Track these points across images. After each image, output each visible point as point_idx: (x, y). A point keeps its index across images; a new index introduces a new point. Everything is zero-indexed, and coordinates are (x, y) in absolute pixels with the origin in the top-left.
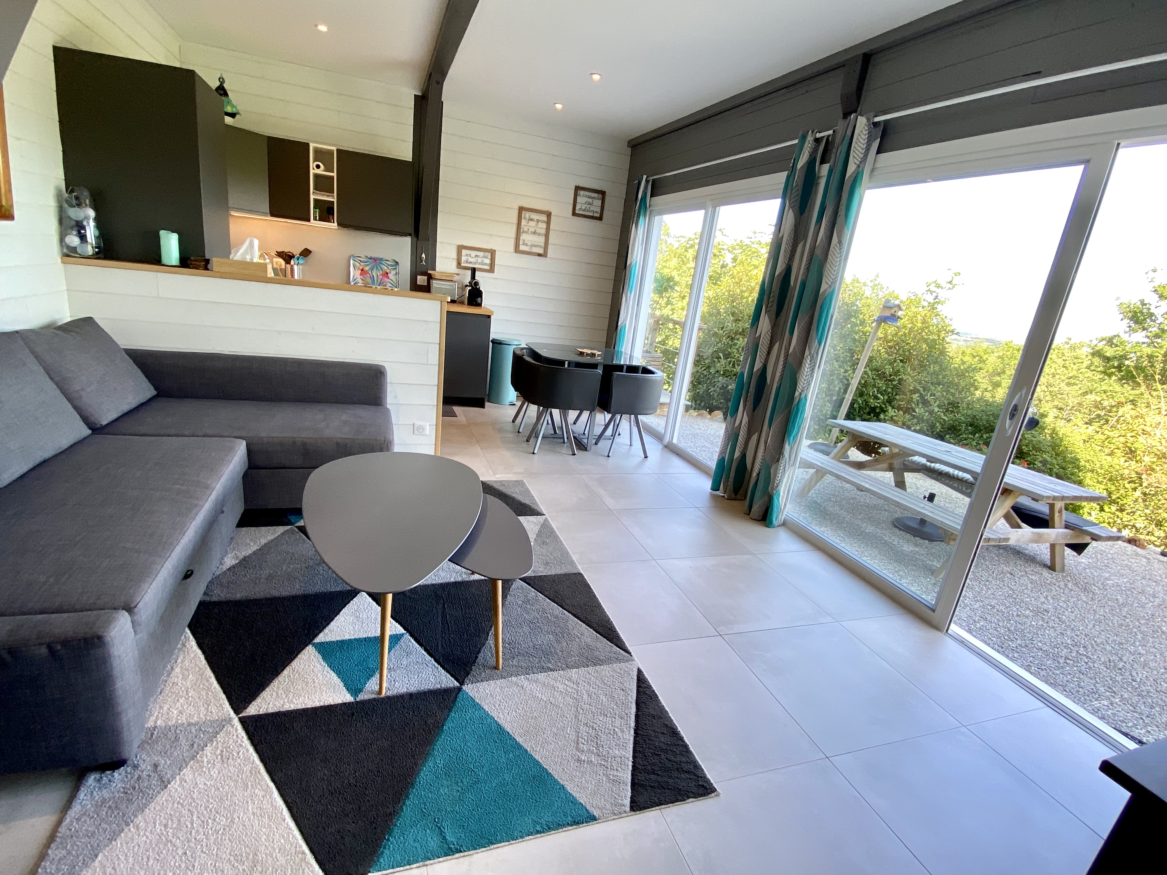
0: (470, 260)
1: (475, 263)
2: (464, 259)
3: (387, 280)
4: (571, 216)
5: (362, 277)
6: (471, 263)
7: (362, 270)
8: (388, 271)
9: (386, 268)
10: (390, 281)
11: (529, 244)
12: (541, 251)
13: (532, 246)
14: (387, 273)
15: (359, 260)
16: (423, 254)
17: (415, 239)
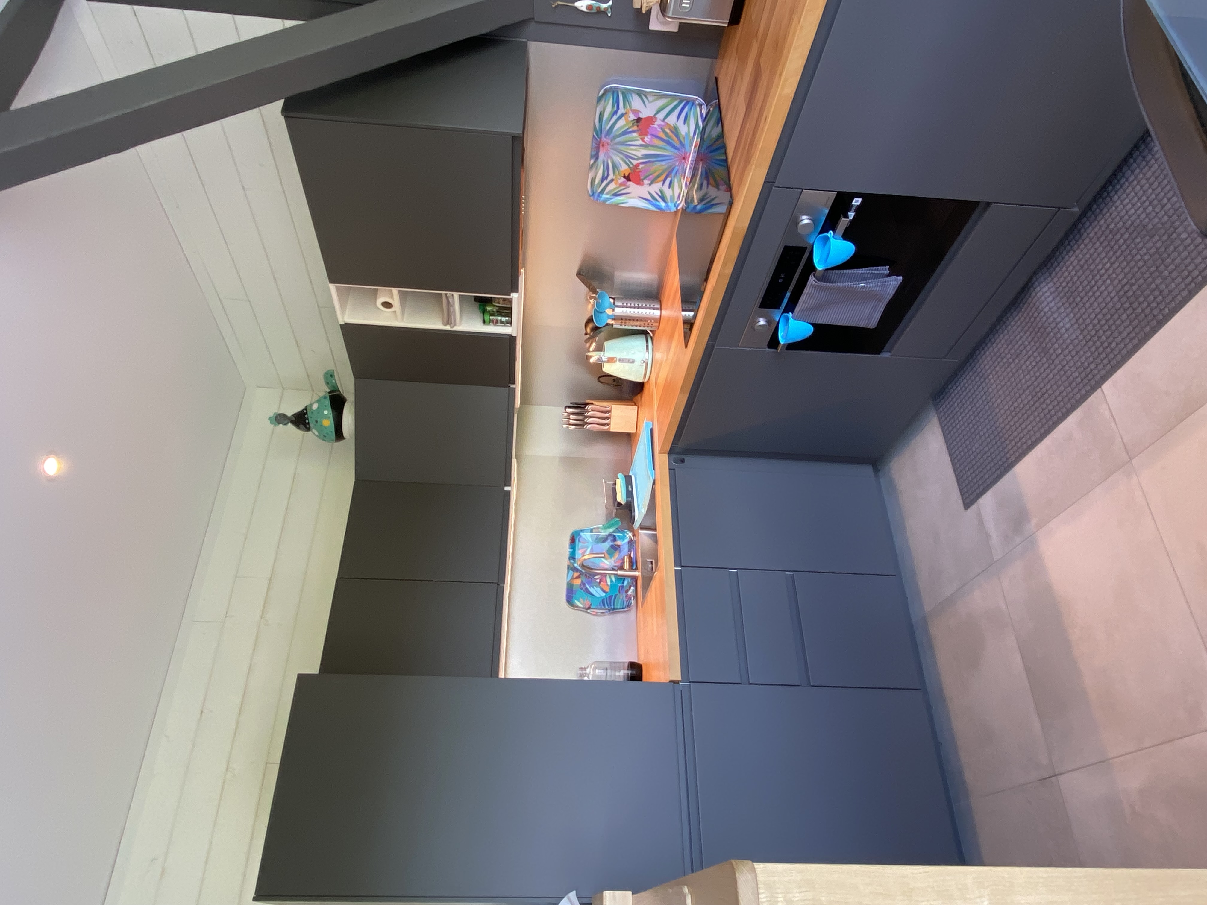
3: (658, 122)
5: (646, 182)
7: (628, 178)
8: (632, 117)
9: (622, 122)
10: (661, 116)
14: (639, 120)
15: (602, 180)
16: (577, 4)
17: (532, 27)
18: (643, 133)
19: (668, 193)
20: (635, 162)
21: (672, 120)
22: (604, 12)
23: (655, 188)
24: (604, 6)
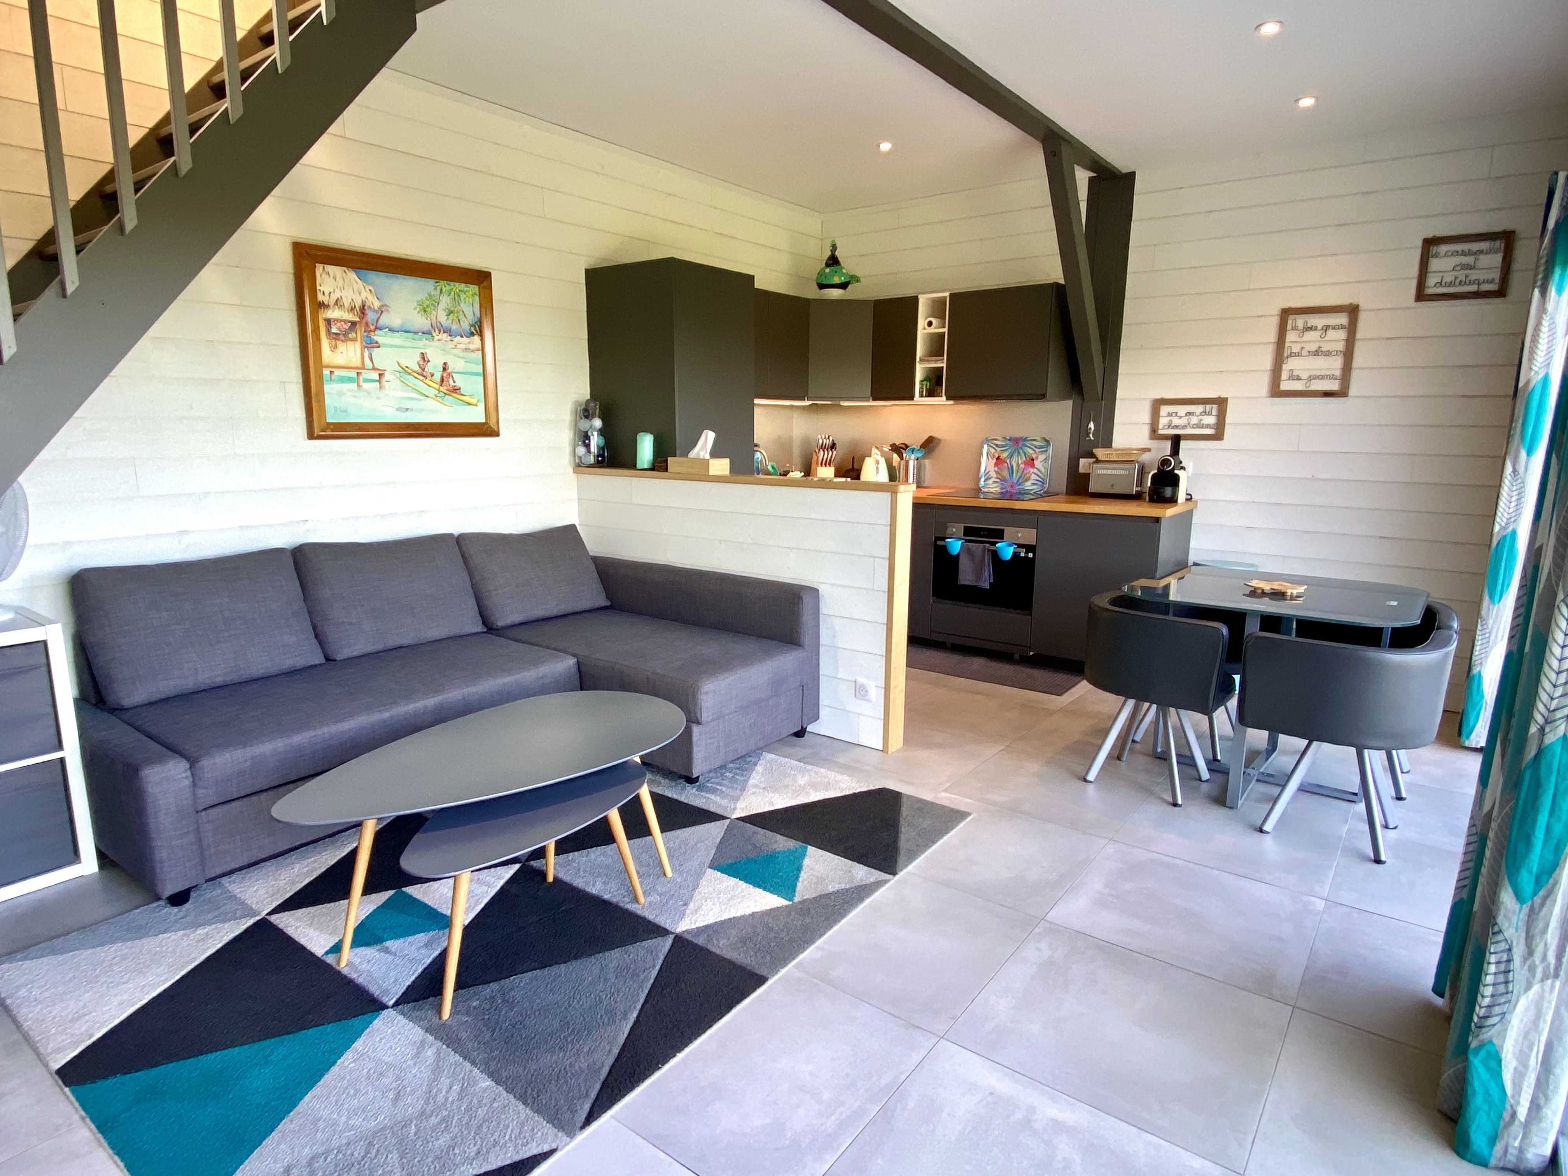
0: (1176, 421)
1: (1185, 427)
2: (1163, 421)
3: (1032, 470)
4: (1414, 304)
5: (996, 469)
6: (1177, 427)
7: (998, 458)
8: (1034, 456)
9: (1031, 451)
11: (1304, 375)
12: (1334, 386)
13: (1311, 378)
14: (1033, 460)
15: (994, 444)
16: (1092, 423)
17: (1079, 401)
18: (1025, 463)
19: (990, 482)
20: (1008, 461)
21: (1033, 477)
22: (1088, 436)
23: (993, 474)
24: (1091, 435)
